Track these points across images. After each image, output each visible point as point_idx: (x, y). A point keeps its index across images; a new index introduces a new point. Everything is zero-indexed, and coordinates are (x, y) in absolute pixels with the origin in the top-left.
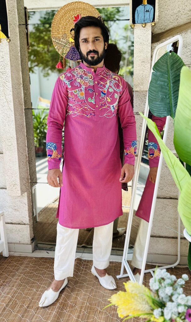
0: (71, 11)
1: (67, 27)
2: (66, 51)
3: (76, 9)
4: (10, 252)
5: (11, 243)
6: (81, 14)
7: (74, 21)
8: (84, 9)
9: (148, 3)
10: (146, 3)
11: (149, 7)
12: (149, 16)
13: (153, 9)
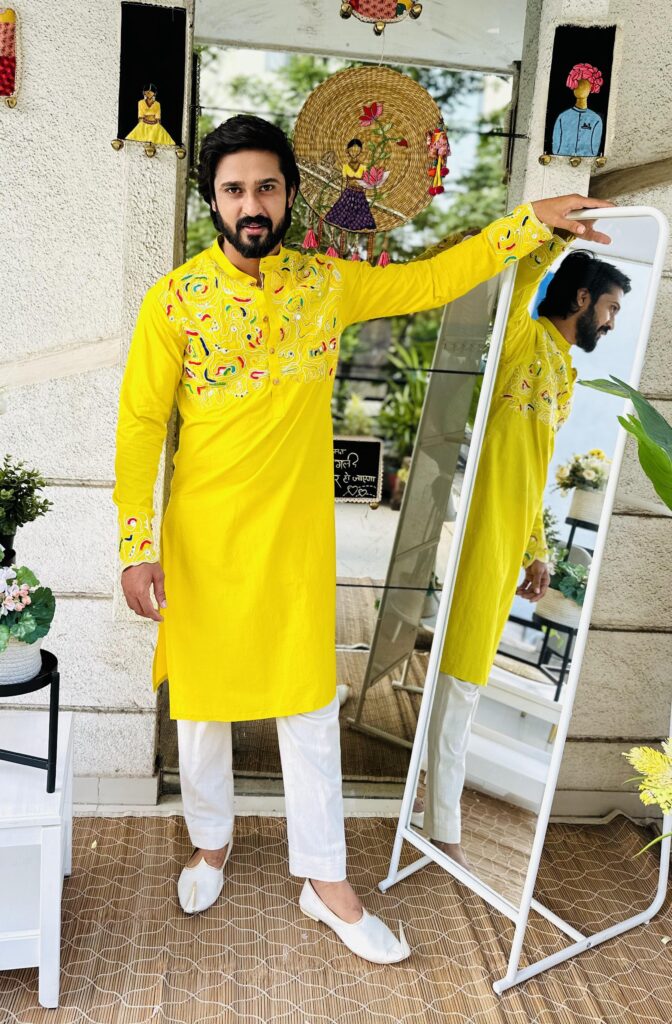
0: (356, 92)
1: (339, 133)
2: (329, 199)
3: (371, 87)
4: (83, 804)
5: (88, 775)
6: (383, 102)
7: (362, 118)
8: (393, 90)
9: (589, 107)
10: (585, 106)
11: (592, 117)
12: (589, 139)
13: (601, 124)
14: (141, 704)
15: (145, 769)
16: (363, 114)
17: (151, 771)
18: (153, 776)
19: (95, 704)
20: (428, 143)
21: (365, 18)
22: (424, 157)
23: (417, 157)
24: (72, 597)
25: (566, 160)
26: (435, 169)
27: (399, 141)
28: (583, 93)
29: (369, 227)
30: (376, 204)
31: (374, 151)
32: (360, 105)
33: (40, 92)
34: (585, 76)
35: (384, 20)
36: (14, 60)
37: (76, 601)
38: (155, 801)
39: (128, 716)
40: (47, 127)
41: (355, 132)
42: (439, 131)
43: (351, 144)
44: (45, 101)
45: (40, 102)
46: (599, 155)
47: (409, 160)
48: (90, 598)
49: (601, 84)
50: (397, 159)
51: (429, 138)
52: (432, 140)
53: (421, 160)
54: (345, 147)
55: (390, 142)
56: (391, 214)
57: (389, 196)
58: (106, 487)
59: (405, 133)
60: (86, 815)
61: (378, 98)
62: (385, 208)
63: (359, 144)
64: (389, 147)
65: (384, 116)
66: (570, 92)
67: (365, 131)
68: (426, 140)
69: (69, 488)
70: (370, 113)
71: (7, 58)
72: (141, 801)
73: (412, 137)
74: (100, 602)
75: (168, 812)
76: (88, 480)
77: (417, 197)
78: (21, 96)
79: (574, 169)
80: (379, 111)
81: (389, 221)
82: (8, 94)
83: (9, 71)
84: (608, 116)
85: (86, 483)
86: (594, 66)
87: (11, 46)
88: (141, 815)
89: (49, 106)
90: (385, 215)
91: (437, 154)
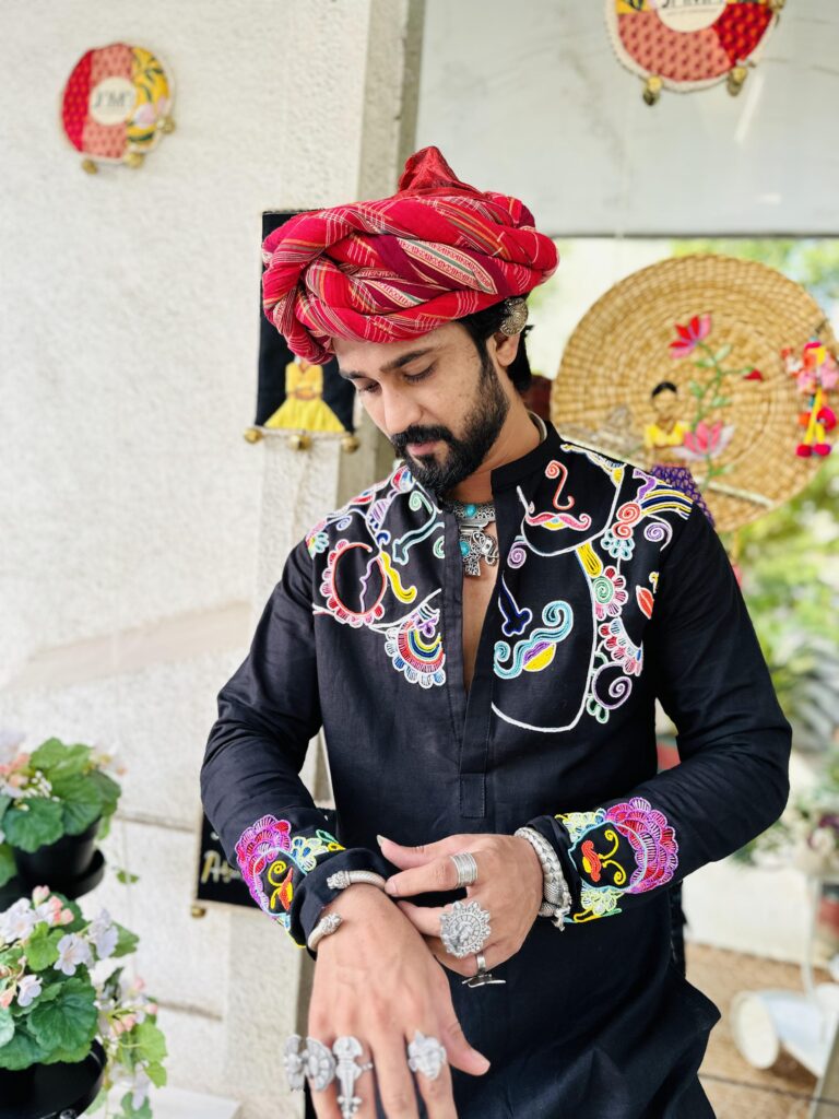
0: (660, 302)
1: (634, 375)
3: (687, 289)
6: (710, 312)
7: (676, 345)
8: (728, 289)
16: (675, 337)
23: (783, 394)
27: (746, 372)
30: (713, 485)
31: (702, 396)
32: (669, 323)
41: (663, 369)
43: (658, 390)
50: (745, 403)
53: (792, 400)
54: (646, 397)
55: (729, 377)
56: (742, 500)
57: (736, 469)
59: (756, 358)
61: (701, 306)
62: (732, 490)
64: (728, 385)
65: (715, 335)
67: (682, 366)
70: (688, 335)
73: (771, 362)
80: (704, 328)
81: (742, 512)
90: (731, 502)
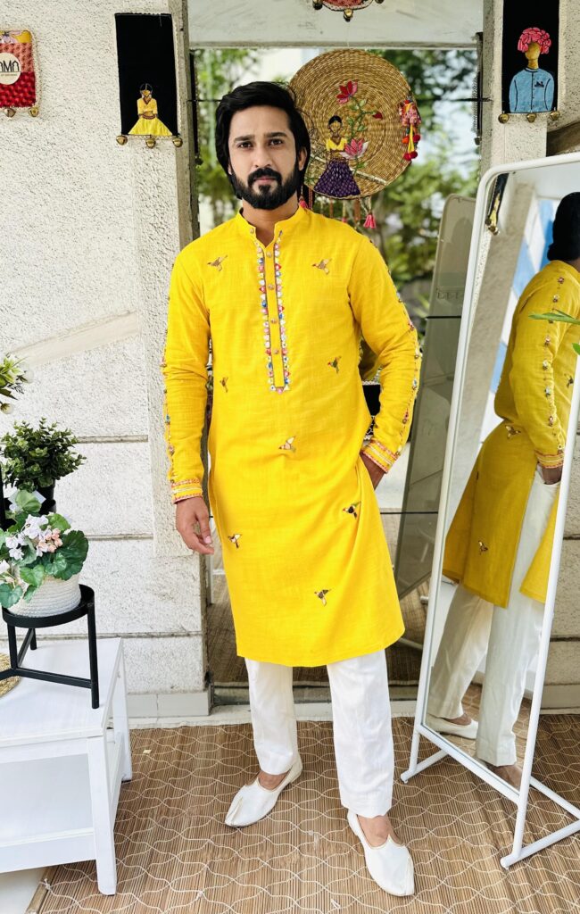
0: (332, 73)
1: (321, 112)
2: (316, 172)
3: (346, 67)
4: (144, 717)
5: (147, 693)
6: (357, 81)
7: (340, 97)
8: (365, 69)
9: (540, 66)
10: (537, 66)
11: (544, 76)
12: (542, 96)
13: (552, 81)
14: (189, 628)
15: (196, 685)
16: (340, 93)
17: (201, 685)
18: (204, 690)
19: (149, 630)
20: (401, 114)
21: (334, 7)
22: (398, 126)
23: (391, 126)
24: (121, 539)
25: (523, 117)
26: (408, 137)
27: (374, 114)
28: (534, 55)
29: (354, 194)
30: (358, 172)
31: (353, 125)
32: (337, 85)
33: (58, 101)
34: (534, 39)
35: (352, 7)
36: (33, 75)
37: (124, 542)
38: (207, 713)
39: (177, 639)
40: (67, 131)
41: (334, 109)
42: (408, 102)
43: (331, 121)
44: (63, 109)
45: (59, 110)
46: (552, 110)
47: (385, 130)
48: (137, 538)
49: (549, 44)
50: (374, 130)
51: (400, 110)
52: (403, 111)
53: (395, 129)
54: (326, 124)
55: (366, 115)
56: (372, 181)
57: (369, 164)
58: (142, 441)
59: (379, 106)
60: (147, 727)
61: (352, 77)
62: (367, 175)
63: (339, 120)
64: (366, 120)
65: (360, 92)
66: (522, 54)
67: (344, 108)
68: (398, 111)
69: (109, 444)
70: (346, 92)
71: (27, 74)
72: (194, 711)
73: (386, 109)
74: (145, 541)
75: (218, 721)
76: (126, 436)
77: (395, 163)
78: (42, 106)
79: (531, 125)
80: (354, 89)
81: (372, 186)
82: (30, 105)
83: (29, 84)
84: (559, 74)
85: (124, 439)
86: (541, 29)
87: (29, 63)
88: (194, 725)
89: (67, 112)
90: (367, 181)
91: (408, 123)
